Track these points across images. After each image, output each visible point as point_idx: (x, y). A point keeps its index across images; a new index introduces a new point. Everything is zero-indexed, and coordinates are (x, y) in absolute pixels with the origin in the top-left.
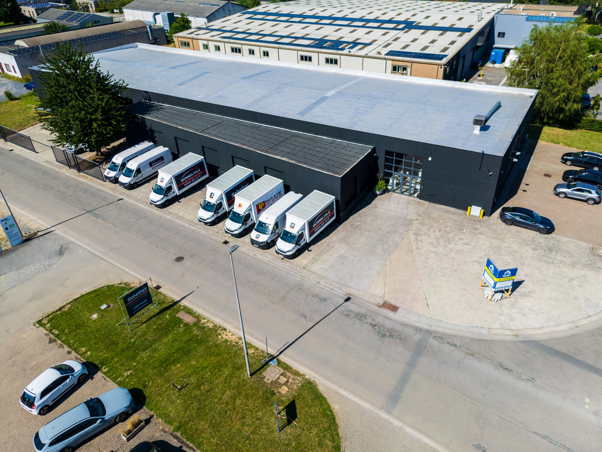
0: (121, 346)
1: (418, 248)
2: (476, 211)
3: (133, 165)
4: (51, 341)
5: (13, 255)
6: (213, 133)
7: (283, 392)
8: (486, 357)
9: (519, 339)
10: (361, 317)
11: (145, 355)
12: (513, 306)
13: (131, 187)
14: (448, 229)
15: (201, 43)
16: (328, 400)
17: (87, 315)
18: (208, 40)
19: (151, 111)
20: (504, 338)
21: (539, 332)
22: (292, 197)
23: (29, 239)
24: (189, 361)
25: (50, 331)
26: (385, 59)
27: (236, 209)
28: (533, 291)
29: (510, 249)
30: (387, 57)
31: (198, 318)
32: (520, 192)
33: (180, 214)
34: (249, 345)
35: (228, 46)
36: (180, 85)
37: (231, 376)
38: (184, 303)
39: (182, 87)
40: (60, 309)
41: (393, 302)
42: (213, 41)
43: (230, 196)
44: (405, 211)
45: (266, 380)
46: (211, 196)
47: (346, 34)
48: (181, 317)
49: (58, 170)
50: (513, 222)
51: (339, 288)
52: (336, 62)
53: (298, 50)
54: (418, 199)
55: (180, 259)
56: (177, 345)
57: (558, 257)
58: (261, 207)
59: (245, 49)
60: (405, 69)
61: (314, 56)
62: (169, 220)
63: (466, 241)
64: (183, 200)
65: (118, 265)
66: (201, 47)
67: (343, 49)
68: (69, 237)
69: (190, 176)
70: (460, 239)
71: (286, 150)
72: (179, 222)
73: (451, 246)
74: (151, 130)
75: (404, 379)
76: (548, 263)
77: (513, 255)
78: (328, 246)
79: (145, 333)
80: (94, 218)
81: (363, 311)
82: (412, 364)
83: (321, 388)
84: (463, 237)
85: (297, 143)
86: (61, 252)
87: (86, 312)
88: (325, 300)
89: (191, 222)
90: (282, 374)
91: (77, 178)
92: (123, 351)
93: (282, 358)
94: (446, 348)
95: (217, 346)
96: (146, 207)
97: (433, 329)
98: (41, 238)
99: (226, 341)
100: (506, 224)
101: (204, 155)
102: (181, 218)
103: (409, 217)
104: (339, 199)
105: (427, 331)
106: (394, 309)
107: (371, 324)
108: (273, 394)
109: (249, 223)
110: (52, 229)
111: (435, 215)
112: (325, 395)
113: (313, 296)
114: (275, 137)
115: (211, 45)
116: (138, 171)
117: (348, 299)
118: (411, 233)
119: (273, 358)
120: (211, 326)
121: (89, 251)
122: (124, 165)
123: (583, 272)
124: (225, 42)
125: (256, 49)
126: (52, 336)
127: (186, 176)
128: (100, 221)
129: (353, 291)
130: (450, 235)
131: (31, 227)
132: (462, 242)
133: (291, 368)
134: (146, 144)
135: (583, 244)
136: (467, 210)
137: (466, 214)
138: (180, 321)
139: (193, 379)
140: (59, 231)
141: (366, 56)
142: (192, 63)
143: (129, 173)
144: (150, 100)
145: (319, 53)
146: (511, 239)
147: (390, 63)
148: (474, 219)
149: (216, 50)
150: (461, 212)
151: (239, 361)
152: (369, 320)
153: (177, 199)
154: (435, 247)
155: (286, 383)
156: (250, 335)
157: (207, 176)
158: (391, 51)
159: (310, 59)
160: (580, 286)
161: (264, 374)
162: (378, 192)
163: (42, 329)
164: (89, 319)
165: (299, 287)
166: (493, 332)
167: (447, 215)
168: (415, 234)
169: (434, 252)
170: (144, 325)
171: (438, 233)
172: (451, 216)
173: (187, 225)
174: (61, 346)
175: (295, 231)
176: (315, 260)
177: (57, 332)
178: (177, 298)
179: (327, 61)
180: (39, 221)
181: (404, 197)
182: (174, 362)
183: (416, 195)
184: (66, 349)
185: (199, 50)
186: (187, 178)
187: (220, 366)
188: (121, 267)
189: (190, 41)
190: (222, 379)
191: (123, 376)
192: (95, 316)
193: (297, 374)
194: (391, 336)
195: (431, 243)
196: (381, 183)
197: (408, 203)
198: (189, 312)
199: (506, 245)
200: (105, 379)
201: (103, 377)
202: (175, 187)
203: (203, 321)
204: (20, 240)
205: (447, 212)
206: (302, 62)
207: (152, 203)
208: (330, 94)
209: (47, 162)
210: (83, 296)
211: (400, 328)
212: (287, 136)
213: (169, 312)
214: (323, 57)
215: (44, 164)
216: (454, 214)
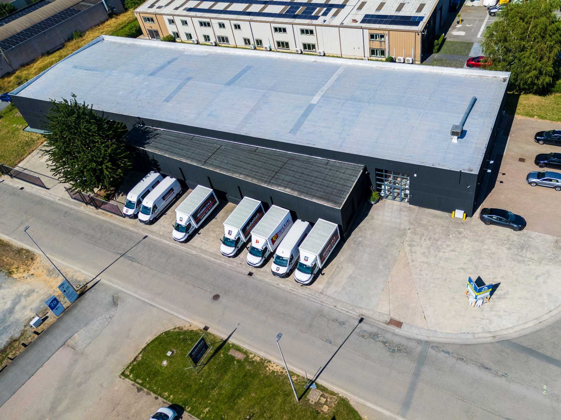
0: (195, 387)
1: (413, 261)
2: (459, 214)
4: (139, 390)
5: (75, 312)
6: (216, 163)
7: (325, 411)
8: (471, 360)
9: (496, 339)
10: (374, 336)
11: (215, 392)
12: (491, 309)
13: (151, 222)
14: (437, 236)
15: (166, 18)
16: (359, 412)
17: (159, 363)
18: (173, 15)
19: (149, 139)
20: (485, 340)
21: (511, 331)
22: (300, 226)
23: (82, 294)
24: (250, 394)
25: (135, 381)
26: (361, 28)
27: (254, 244)
28: (507, 293)
29: (489, 251)
30: (364, 25)
31: (246, 353)
32: (497, 183)
33: (204, 248)
34: (292, 374)
36: (167, 100)
37: (284, 402)
38: (231, 341)
39: (170, 104)
40: (135, 359)
41: (397, 318)
42: (179, 16)
44: (398, 221)
45: (310, 402)
46: (230, 233)
48: (233, 354)
49: (76, 208)
50: (492, 223)
51: (353, 310)
52: (312, 32)
53: (271, 22)
54: (408, 205)
55: (216, 297)
56: (237, 381)
57: (529, 255)
58: (275, 239)
59: (215, 23)
60: (382, 37)
61: (289, 28)
62: (195, 256)
63: (452, 248)
64: (201, 231)
65: (166, 310)
66: (167, 23)
67: (316, 17)
68: (115, 286)
69: (204, 209)
70: (448, 246)
72: (205, 256)
73: (441, 254)
75: (412, 387)
76: (519, 262)
77: (491, 258)
78: (338, 267)
79: (209, 374)
80: (130, 262)
81: (374, 330)
82: (417, 374)
83: (352, 403)
84: (449, 243)
85: (295, 168)
86: (115, 302)
87: (156, 361)
88: (344, 323)
89: (215, 255)
90: (321, 396)
91: (97, 216)
92: (197, 391)
93: (319, 381)
94: (441, 355)
95: (267, 377)
96: (171, 243)
97: (431, 339)
98: (93, 290)
99: (273, 372)
100: (486, 224)
102: (205, 252)
103: (402, 226)
105: (427, 342)
106: (399, 324)
107: (383, 342)
108: (318, 413)
109: (267, 254)
110: (98, 279)
111: (424, 222)
112: (356, 409)
113: (333, 321)
116: (155, 207)
117: (361, 320)
118: (406, 244)
119: (312, 382)
120: (258, 359)
121: (138, 299)
122: (139, 202)
123: (547, 268)
124: (191, 17)
125: (226, 23)
126: (138, 386)
128: (135, 264)
129: (364, 312)
130: (439, 243)
131: (79, 279)
132: (449, 249)
133: (327, 389)
134: (153, 176)
135: (549, 238)
136: (452, 213)
137: (451, 216)
138: (233, 358)
139: (257, 409)
140: (104, 279)
141: (342, 26)
143: (146, 210)
144: (144, 124)
145: (293, 24)
146: (490, 240)
148: (458, 222)
149: (183, 24)
150: (446, 214)
151: (287, 388)
152: (381, 339)
153: (196, 231)
154: (427, 257)
155: (326, 403)
156: (291, 364)
158: (367, 16)
159: (284, 30)
161: (308, 397)
162: (373, 203)
163: (127, 380)
164: (161, 367)
165: (320, 314)
166: (476, 336)
167: (435, 220)
168: (410, 245)
169: (426, 263)
170: (206, 367)
171: (428, 242)
172: (439, 221)
173: (213, 259)
174: (148, 394)
175: (309, 264)
176: (329, 283)
177: (140, 382)
178: (225, 337)
179: (302, 31)
180: (83, 271)
181: (397, 203)
182: (239, 396)
183: (406, 200)
184: (153, 395)
187: (274, 395)
188: (169, 311)
189: (154, 17)
190: (277, 406)
191: (204, 413)
192: (165, 363)
193: (332, 393)
194: (399, 351)
195: (423, 253)
196: (374, 194)
197: (401, 210)
198: (238, 349)
199: (486, 247)
200: (191, 417)
201: (189, 415)
202: (193, 223)
203: (251, 356)
204: (76, 296)
205: (434, 216)
206: (276, 33)
207: (175, 240)
208: (315, 100)
209: (62, 199)
210: (148, 345)
211: (404, 342)
213: (222, 351)
214: (297, 28)
215: (61, 202)
216: (441, 218)
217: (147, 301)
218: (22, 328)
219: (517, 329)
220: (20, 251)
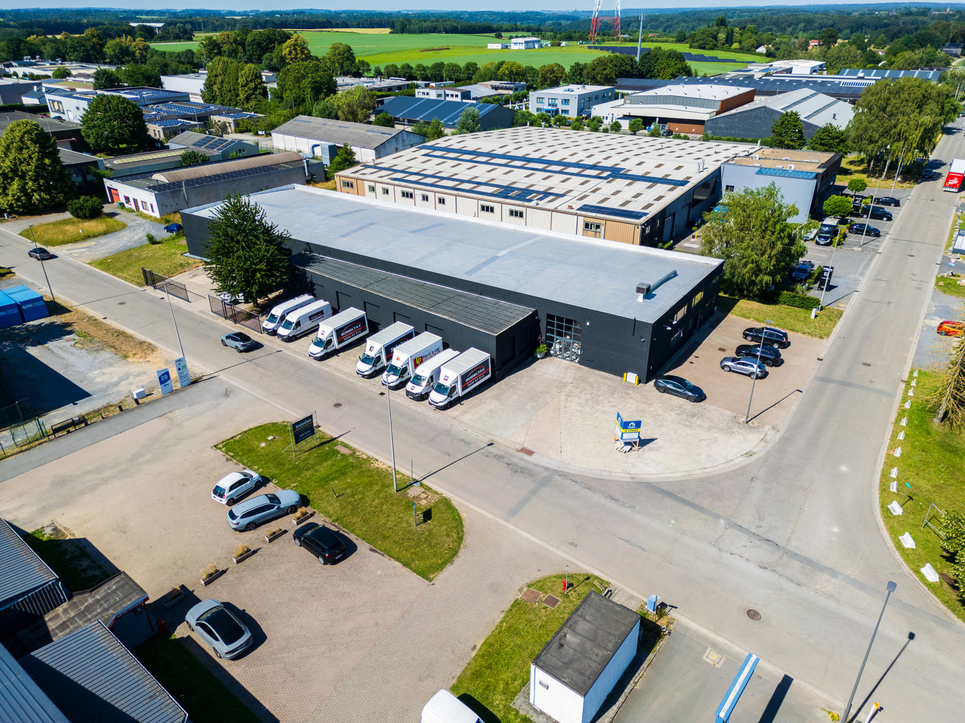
0: (287, 466)
1: (565, 407)
2: (632, 377)
3: (293, 318)
4: (228, 460)
5: (183, 394)
6: (377, 289)
7: (423, 504)
8: (600, 491)
9: (634, 480)
10: (499, 457)
11: (308, 473)
12: (639, 457)
13: (290, 339)
14: (599, 393)
15: (367, 184)
16: (459, 511)
17: (257, 443)
18: (375, 182)
19: (313, 263)
20: (622, 479)
21: (654, 476)
22: (449, 353)
23: (195, 382)
24: (345, 479)
25: (226, 453)
26: (576, 214)
27: (394, 362)
28: (662, 447)
29: (655, 413)
30: (579, 212)
31: (354, 451)
32: (687, 363)
33: (339, 367)
34: (397, 472)
35: (399, 190)
36: (343, 236)
37: (380, 491)
38: (341, 439)
39: (345, 239)
40: (232, 438)
41: (530, 448)
42: (382, 183)
43: (389, 350)
44: (562, 375)
45: (409, 495)
46: (371, 349)
47: (539, 182)
48: (339, 449)
49: (213, 320)
50: (666, 390)
51: (484, 436)
52: (521, 215)
53: (479, 199)
54: (578, 365)
55: (338, 405)
56: (335, 468)
57: (699, 422)
58: (418, 361)
59: (418, 194)
60: (598, 227)
61: (497, 207)
62: (327, 372)
63: (614, 404)
64: (341, 354)
65: (280, 407)
66: (367, 189)
67: (530, 200)
68: (232, 382)
69: (350, 330)
70: (609, 402)
71: (448, 308)
72: (338, 374)
73: (599, 407)
74: (311, 282)
75: (525, 501)
76: (686, 426)
77: (655, 418)
78: (480, 401)
79: (307, 459)
80: (255, 367)
81: (501, 453)
82: (534, 492)
83: (454, 503)
84: (612, 400)
85: (460, 303)
86: (227, 394)
87: (254, 441)
88: (469, 444)
89: (349, 375)
90: (423, 492)
91: (234, 328)
92: (289, 470)
93: (424, 482)
94: (568, 483)
95: (369, 471)
96: (304, 360)
97: (561, 469)
98: (207, 381)
99: (378, 468)
100: (659, 391)
101: (365, 311)
102: (339, 370)
103: (565, 380)
104: (495, 358)
105: (555, 470)
106: (530, 453)
107: (506, 463)
108: (413, 504)
109: (406, 377)
110: (216, 375)
111: (591, 380)
112: (457, 508)
113: (459, 440)
114: (439, 296)
115: (379, 188)
116: (298, 324)
117: (491, 444)
118: (563, 394)
119: (417, 482)
120: (365, 457)
121: (253, 395)
122: (283, 317)
124: (395, 185)
125: (431, 196)
126: (229, 457)
127: (346, 330)
128: (259, 369)
129: (495, 439)
130: (600, 398)
131: (196, 372)
132: (611, 404)
133: (431, 489)
134: (306, 297)
135: (728, 413)
136: (622, 376)
137: (622, 381)
138: (338, 452)
139: (349, 491)
140: (222, 376)
141: (555, 210)
142: (356, 211)
143: (288, 325)
144: (311, 252)
145: (502, 203)
146: (659, 405)
147: (581, 219)
148: (629, 386)
149: (384, 193)
150: (619, 378)
151: (387, 482)
152: (506, 460)
153: (336, 352)
154: (583, 407)
155: (426, 498)
156: (399, 465)
157: (367, 332)
158: (585, 205)
159: (492, 210)
160: (707, 446)
161: (408, 491)
162: (539, 356)
163: (219, 451)
164: (258, 447)
165: (447, 433)
166: (613, 474)
167: (604, 380)
168: (567, 395)
169: (580, 411)
170: (306, 453)
171: (589, 396)
172: (607, 381)
173: (345, 377)
174: (236, 464)
175: (448, 384)
176: (465, 412)
177: (232, 454)
178: (335, 436)
179: (511, 213)
180: (202, 367)
181: (566, 363)
182: (332, 479)
183: (577, 361)
184: (242, 465)
185: (364, 195)
186: (347, 332)
187: (371, 484)
188: (283, 409)
189: (354, 181)
190: (372, 492)
191: (290, 486)
192: (263, 445)
193: (436, 493)
194: (522, 472)
195: (580, 404)
196: (543, 348)
197: (568, 368)
198: (346, 446)
199: (653, 409)
200: (276, 486)
201: (273, 486)
202: (335, 340)
203: (358, 453)
204: (188, 382)
205: (604, 377)
206: (483, 212)
207: (311, 355)
208: (501, 253)
209: (202, 312)
210: (250, 429)
211: (531, 467)
212: (451, 295)
213: (328, 445)
214: (506, 209)
215: (199, 314)
216: (611, 380)
217: (262, 398)
218: (123, 398)
219: (662, 476)
220: (141, 343)
